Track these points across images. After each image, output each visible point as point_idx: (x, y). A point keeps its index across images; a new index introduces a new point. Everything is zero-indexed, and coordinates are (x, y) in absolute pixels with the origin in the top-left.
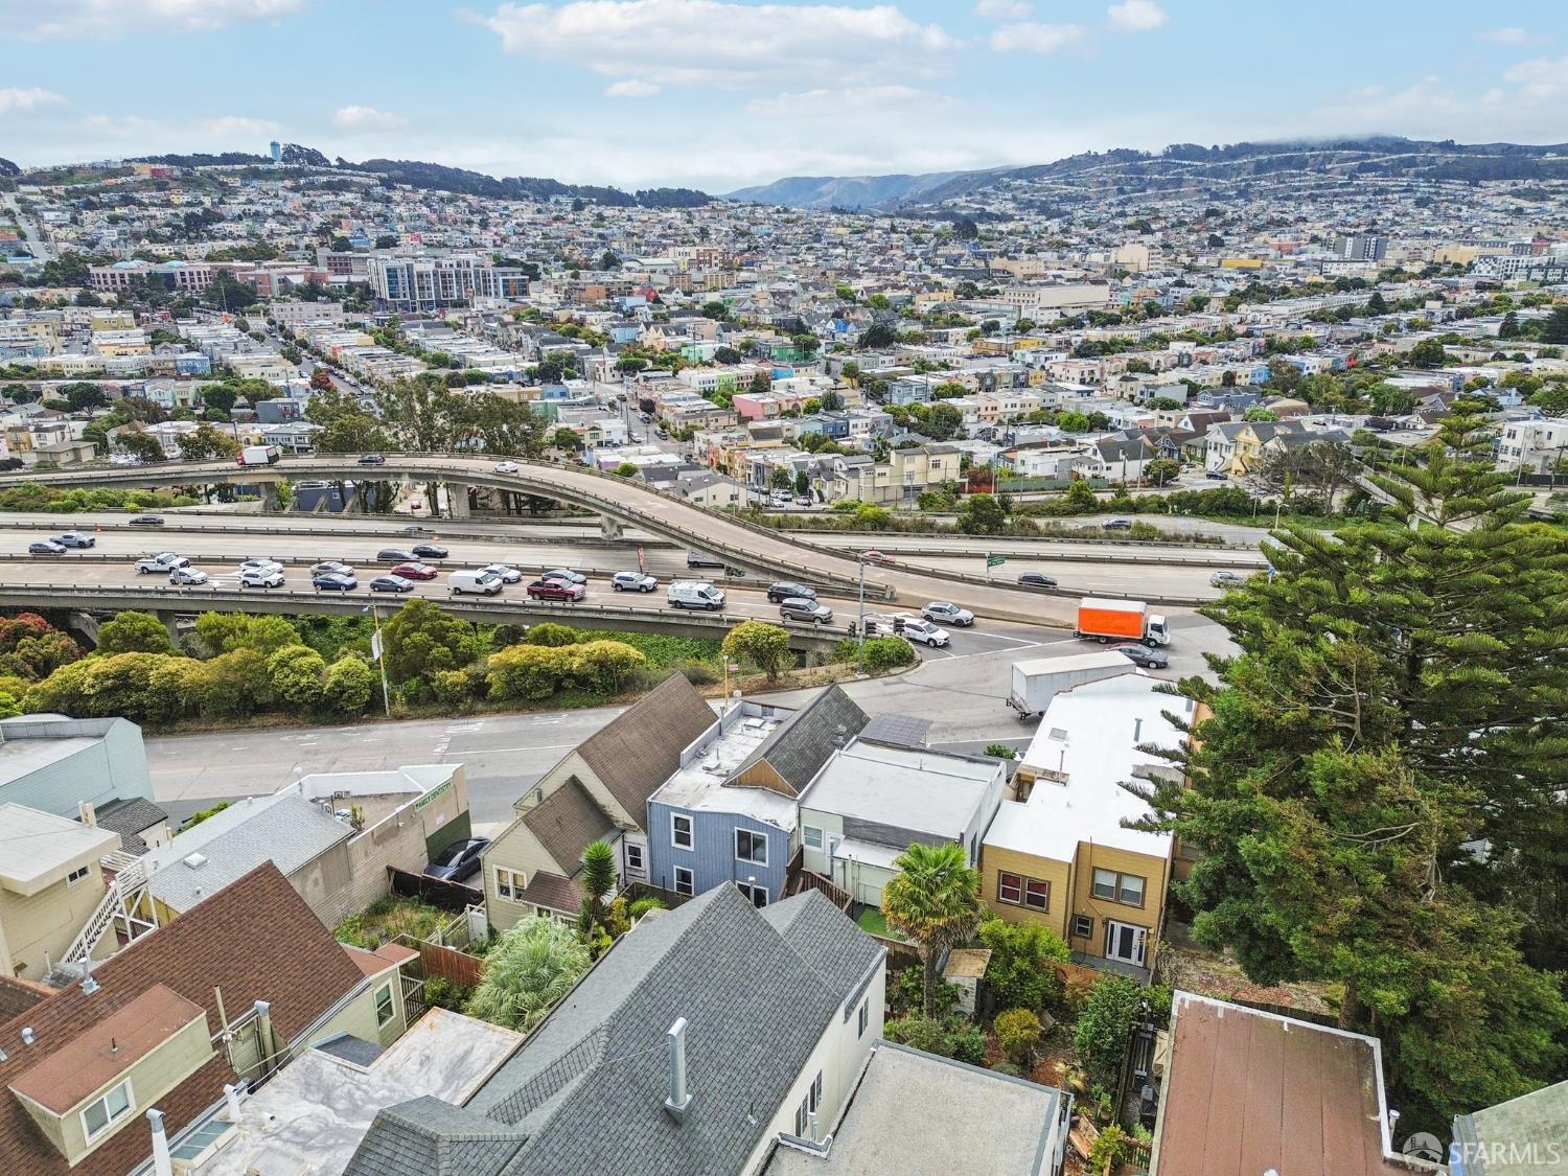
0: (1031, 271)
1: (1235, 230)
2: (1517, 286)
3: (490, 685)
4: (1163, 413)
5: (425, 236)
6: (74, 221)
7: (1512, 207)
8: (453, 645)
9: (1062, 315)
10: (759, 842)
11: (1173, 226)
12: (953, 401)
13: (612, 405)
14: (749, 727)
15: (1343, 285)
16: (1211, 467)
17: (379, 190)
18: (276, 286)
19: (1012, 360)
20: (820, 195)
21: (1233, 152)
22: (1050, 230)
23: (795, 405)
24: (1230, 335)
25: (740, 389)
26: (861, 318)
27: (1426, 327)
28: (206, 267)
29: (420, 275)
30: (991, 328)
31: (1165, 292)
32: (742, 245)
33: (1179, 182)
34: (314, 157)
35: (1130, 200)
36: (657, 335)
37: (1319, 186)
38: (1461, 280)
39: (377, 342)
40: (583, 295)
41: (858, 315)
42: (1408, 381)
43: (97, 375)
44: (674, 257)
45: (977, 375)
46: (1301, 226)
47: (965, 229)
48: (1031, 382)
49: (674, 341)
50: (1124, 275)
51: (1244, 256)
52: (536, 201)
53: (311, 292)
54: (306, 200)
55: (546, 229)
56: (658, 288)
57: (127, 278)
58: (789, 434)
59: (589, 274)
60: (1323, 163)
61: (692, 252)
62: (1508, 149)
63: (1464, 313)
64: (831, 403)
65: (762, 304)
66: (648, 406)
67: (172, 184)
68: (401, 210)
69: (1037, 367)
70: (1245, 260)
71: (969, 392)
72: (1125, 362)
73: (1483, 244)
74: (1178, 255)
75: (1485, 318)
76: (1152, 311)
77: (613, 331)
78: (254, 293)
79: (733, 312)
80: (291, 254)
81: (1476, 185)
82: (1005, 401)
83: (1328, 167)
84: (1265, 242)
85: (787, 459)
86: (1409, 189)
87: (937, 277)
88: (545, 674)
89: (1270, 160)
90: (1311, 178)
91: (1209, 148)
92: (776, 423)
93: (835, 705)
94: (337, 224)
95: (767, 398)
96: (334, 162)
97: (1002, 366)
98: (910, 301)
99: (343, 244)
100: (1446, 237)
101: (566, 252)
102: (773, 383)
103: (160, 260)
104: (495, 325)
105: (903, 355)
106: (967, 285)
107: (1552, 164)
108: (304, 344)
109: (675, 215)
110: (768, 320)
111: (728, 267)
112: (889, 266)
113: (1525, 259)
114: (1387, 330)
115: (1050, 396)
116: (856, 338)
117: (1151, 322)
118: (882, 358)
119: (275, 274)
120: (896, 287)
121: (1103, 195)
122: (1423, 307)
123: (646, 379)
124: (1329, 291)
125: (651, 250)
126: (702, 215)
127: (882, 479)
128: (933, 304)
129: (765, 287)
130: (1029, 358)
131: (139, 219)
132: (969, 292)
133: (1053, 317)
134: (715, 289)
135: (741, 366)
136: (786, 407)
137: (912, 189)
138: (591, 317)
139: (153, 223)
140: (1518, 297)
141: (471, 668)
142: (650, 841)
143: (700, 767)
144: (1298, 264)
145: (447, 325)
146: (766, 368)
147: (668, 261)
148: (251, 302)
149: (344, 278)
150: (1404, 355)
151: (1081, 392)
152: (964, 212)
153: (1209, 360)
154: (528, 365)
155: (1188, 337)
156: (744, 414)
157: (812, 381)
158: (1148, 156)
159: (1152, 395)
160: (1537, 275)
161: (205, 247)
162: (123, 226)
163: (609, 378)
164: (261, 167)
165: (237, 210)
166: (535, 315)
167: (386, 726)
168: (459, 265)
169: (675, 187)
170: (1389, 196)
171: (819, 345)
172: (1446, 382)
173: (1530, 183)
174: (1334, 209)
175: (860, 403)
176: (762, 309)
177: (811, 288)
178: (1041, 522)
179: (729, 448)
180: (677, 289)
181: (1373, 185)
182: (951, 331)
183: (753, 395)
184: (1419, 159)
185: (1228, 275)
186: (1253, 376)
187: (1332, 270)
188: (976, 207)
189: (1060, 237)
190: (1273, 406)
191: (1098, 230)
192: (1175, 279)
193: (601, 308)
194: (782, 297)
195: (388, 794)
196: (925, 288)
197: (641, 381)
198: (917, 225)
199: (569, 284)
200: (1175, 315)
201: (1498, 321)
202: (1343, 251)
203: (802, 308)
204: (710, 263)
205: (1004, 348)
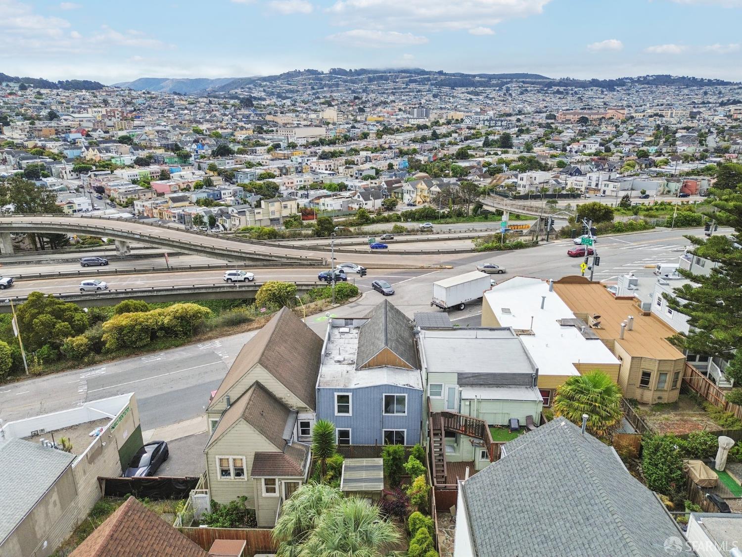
0: (286, 122)
1: (368, 106)
2: (482, 128)
3: (104, 343)
4: (372, 181)
7: (468, 98)
9: (307, 141)
10: (401, 401)
11: (341, 103)
12: (271, 180)
13: (77, 190)
14: (343, 333)
15: (420, 128)
16: (406, 201)
19: (292, 161)
20: (164, 86)
21: (358, 73)
22: (286, 105)
23: (188, 185)
24: (383, 148)
25: (153, 178)
26: (209, 143)
27: (456, 144)
30: (277, 146)
31: (349, 131)
32: (130, 108)
33: (337, 85)
35: (318, 92)
36: (94, 153)
37: (395, 89)
38: (461, 125)
40: (41, 133)
41: (207, 141)
44: (90, 114)
45: (278, 168)
46: (394, 104)
47: (248, 102)
48: (304, 171)
49: (105, 156)
50: (328, 124)
51: (375, 116)
55: (6, 99)
56: (87, 129)
58: (191, 200)
59: (41, 122)
60: (395, 79)
61: (102, 110)
63: (467, 139)
64: (209, 183)
65: (151, 137)
66: (100, 190)
69: (305, 164)
71: (277, 176)
72: (344, 161)
73: (464, 112)
74: (348, 115)
75: (476, 140)
76: (347, 139)
77: (65, 152)
79: (136, 141)
81: (454, 89)
82: (295, 179)
83: (397, 80)
84: (381, 111)
85: (198, 211)
86: (429, 90)
87: (241, 124)
88: (145, 330)
89: (374, 76)
90: (391, 85)
91: (348, 70)
92: (181, 194)
95: (171, 183)
97: (288, 163)
98: (232, 134)
100: (448, 110)
101: (23, 111)
102: (171, 175)
105: (238, 159)
106: (258, 127)
107: (478, 82)
109: (85, 93)
110: (158, 145)
111: (126, 119)
112: (215, 118)
113: (482, 117)
114: (442, 145)
115: (316, 176)
116: (210, 152)
117: (348, 143)
118: (227, 161)
120: (222, 128)
121: (305, 90)
122: (451, 136)
123: (95, 175)
124: (415, 130)
125: (76, 110)
126: (101, 94)
127: (259, 215)
128: (244, 136)
129: (151, 128)
130: (300, 160)
132: (260, 130)
133: (304, 142)
134: (121, 129)
135: (150, 167)
136: (182, 187)
137: (212, 85)
138: (49, 145)
140: (483, 131)
141: (87, 333)
142: (318, 415)
143: (332, 362)
144: (398, 120)
146: (166, 168)
150: (453, 155)
151: (330, 174)
152: (242, 97)
153: (379, 159)
154: (14, 171)
155: (366, 149)
156: (160, 191)
157: (193, 173)
158: (322, 73)
159: (361, 174)
160: (487, 123)
163: (69, 176)
166: (12, 145)
167: (29, 381)
169: (81, 80)
170: (423, 93)
171: (191, 156)
172: (475, 164)
173: (472, 89)
174: (403, 98)
175: (221, 182)
176: (153, 139)
177: (177, 129)
178: (352, 229)
179: (159, 208)
180: (99, 130)
181: (416, 88)
182: (258, 148)
183: (163, 181)
184: (431, 78)
185: (372, 124)
186: (399, 165)
187: (412, 122)
188: (247, 94)
189: (292, 107)
190: (417, 175)
191: (308, 105)
192: (351, 125)
193: (54, 140)
194: (163, 133)
195: (77, 425)
196: (238, 129)
197: (93, 176)
198: (222, 101)
199: (30, 128)
200: (358, 140)
201: (481, 141)
202: (413, 115)
203: (175, 138)
204: (114, 116)
205: (286, 155)
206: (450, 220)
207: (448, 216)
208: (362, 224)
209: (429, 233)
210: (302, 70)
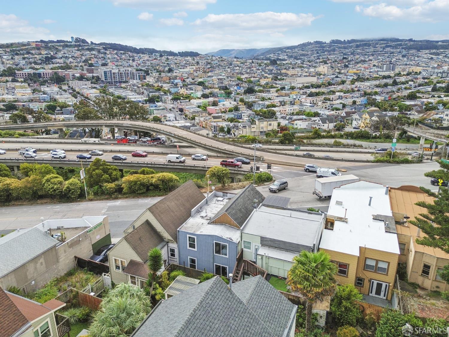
0: (293, 73)
1: (351, 63)
2: (435, 78)
3: (123, 188)
4: (337, 111)
5: (116, 63)
6: (12, 58)
7: (430, 57)
8: (110, 175)
9: (303, 85)
10: (224, 247)
11: (333, 62)
12: (273, 109)
13: (170, 110)
14: (218, 201)
15: (384, 77)
16: (354, 126)
17: (103, 51)
18: (71, 77)
19: (289, 97)
20: (231, 54)
21: (349, 42)
22: (298, 63)
23: (225, 110)
24: (353, 91)
25: (209, 105)
26: (244, 86)
27: (410, 89)
28: (51, 71)
29: (114, 74)
30: (283, 88)
31: (333, 79)
32: (209, 66)
33: (334, 50)
34: (84, 41)
35: (320, 55)
36: (184, 90)
37: (374, 52)
38: (418, 76)
39: (101, 92)
40: (162, 79)
42: (408, 103)
43: (16, 101)
45: (279, 101)
46: (370, 62)
47: (274, 62)
48: (295, 104)
49: (189, 92)
50: (320, 75)
51: (355, 70)
52: (149, 54)
53: (81, 78)
54: (81, 53)
55: (152, 62)
56: (184, 78)
57: (27, 74)
58: (224, 118)
59: (164, 74)
60: (375, 45)
61: (194, 67)
62: (428, 41)
63: (420, 85)
64: (236, 109)
65: (215, 82)
66: (181, 110)
67: (42, 48)
68: (109, 56)
69: (297, 99)
70: (355, 71)
71: (277, 106)
72: (323, 98)
73: (423, 67)
74: (335, 69)
75: (427, 87)
76: (330, 84)
77: (171, 89)
78: (64, 79)
79: (207, 84)
80: (76, 68)
81: (419, 51)
82: (288, 109)
83: (377, 46)
84: (360, 66)
85: (224, 124)
86: (400, 52)
87: (265, 75)
88: (143, 184)
89: (360, 44)
90: (372, 49)
91: (343, 41)
92: (220, 114)
93: (252, 192)
94: (90, 60)
95: (217, 108)
96: (90, 43)
97: (286, 99)
98: (259, 81)
99: (91, 65)
100: (412, 65)
101: (157, 68)
102: (219, 104)
103: (37, 69)
104: (136, 87)
105: (257, 96)
106: (275, 77)
107: (440, 45)
108: (78, 93)
109: (189, 58)
110: (217, 86)
111: (205, 72)
112: (252, 72)
113: (436, 70)
114: (399, 90)
115: (301, 107)
116: (243, 91)
117: (330, 87)
118: (251, 97)
119: (71, 74)
120: (254, 77)
121: (313, 54)
122: (408, 83)
123: (181, 102)
124: (381, 79)
125: (182, 67)
126: (197, 59)
127: (253, 129)
128: (266, 82)
129: (216, 77)
130: (295, 97)
131: (32, 58)
132: (276, 79)
133: (301, 86)
134: (201, 78)
135: (209, 99)
136: (222, 110)
137: (258, 53)
138: (164, 85)
139: (36, 59)
140: (435, 81)
141: (116, 182)
142: (178, 246)
143: (199, 216)
144: (370, 72)
145: (121, 87)
146: (216, 99)
147: (187, 70)
148: (63, 81)
149: (91, 75)
150: (405, 96)
151: (311, 106)
152: (272, 59)
153: (348, 97)
154: (145, 98)
155: (341, 91)
156: (210, 112)
157: (230, 103)
158: (325, 43)
159: (332, 107)
160: (440, 75)
161: (51, 66)
162: (27, 60)
163: (170, 102)
164: (68, 44)
165: (60, 56)
166: (148, 85)
167: (86, 203)
168: (125, 71)
169: (190, 51)
170: (394, 54)
171: (232, 93)
172: (419, 103)
173: (434, 51)
174: (379, 57)
175: (245, 109)
176: (215, 83)
177: (229, 78)
178: (305, 141)
179: (206, 122)
180: (190, 78)
181: (390, 51)
182: (271, 89)
183: (213, 107)
184: (402, 44)
185: (350, 75)
186: (361, 102)
187: (380, 73)
188: (276, 57)
189: (301, 65)
190: (370, 109)
191: (312, 63)
192: (335, 76)
193: (167, 83)
194: (221, 80)
195: (78, 227)
196: (263, 78)
197: (179, 103)
198: (259, 62)
199: (158, 76)
200: (337, 85)
201: (431, 87)
202: (383, 69)
203: (227, 83)
204: (200, 71)
205: (287, 94)
206: (379, 140)
207: (379, 138)
208: (314, 138)
209: (359, 148)
210: (312, 42)
